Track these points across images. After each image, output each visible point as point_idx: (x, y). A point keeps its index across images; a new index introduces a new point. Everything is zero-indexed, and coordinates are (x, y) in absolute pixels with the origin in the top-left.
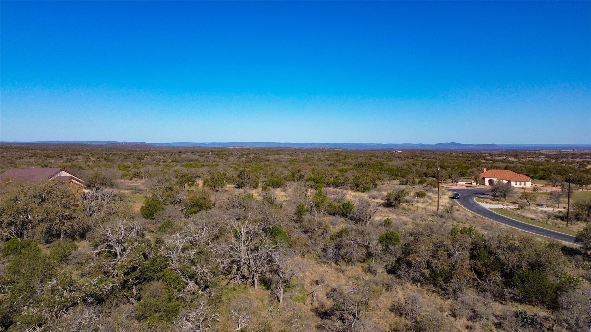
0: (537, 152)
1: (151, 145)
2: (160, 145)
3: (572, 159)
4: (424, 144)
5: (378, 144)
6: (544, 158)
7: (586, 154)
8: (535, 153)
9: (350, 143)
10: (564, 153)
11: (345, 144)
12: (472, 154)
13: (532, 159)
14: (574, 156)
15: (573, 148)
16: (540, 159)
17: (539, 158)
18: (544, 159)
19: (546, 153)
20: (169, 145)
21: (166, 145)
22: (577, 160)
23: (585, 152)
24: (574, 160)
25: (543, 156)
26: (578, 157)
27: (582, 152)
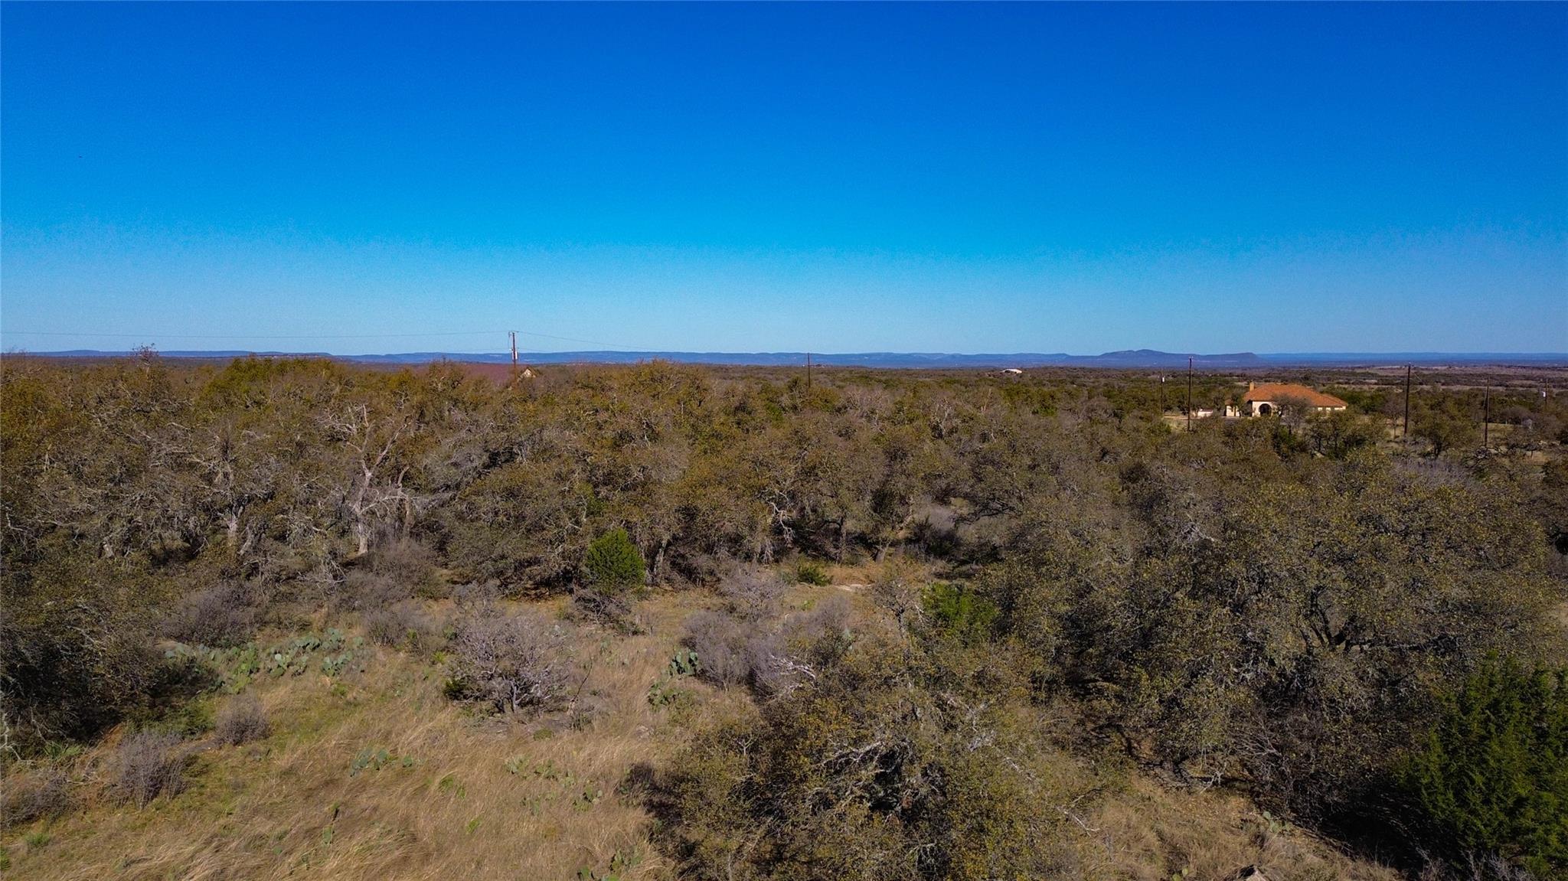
0: (1358, 371)
1: (351, 361)
2: (371, 360)
3: (1444, 387)
4: (1071, 354)
5: (953, 356)
6: (1376, 384)
7: (1480, 375)
8: (1354, 374)
9: (879, 354)
10: (1425, 372)
11: (867, 355)
12: (1198, 377)
13: (1346, 386)
14: (1450, 379)
15: (1449, 362)
16: (1366, 387)
17: (1364, 384)
18: (1377, 386)
19: (1382, 373)
20: (395, 361)
21: (387, 361)
22: (1456, 388)
23: (1479, 370)
24: (1450, 387)
25: (1374, 381)
26: (1458, 382)
27: (1470, 370)
